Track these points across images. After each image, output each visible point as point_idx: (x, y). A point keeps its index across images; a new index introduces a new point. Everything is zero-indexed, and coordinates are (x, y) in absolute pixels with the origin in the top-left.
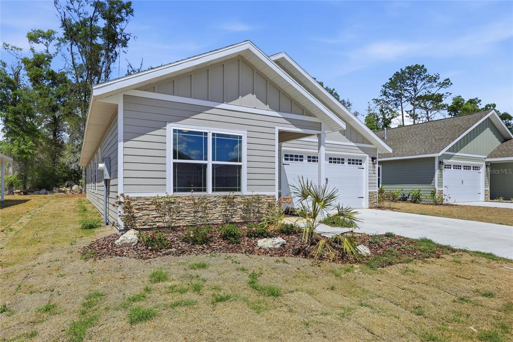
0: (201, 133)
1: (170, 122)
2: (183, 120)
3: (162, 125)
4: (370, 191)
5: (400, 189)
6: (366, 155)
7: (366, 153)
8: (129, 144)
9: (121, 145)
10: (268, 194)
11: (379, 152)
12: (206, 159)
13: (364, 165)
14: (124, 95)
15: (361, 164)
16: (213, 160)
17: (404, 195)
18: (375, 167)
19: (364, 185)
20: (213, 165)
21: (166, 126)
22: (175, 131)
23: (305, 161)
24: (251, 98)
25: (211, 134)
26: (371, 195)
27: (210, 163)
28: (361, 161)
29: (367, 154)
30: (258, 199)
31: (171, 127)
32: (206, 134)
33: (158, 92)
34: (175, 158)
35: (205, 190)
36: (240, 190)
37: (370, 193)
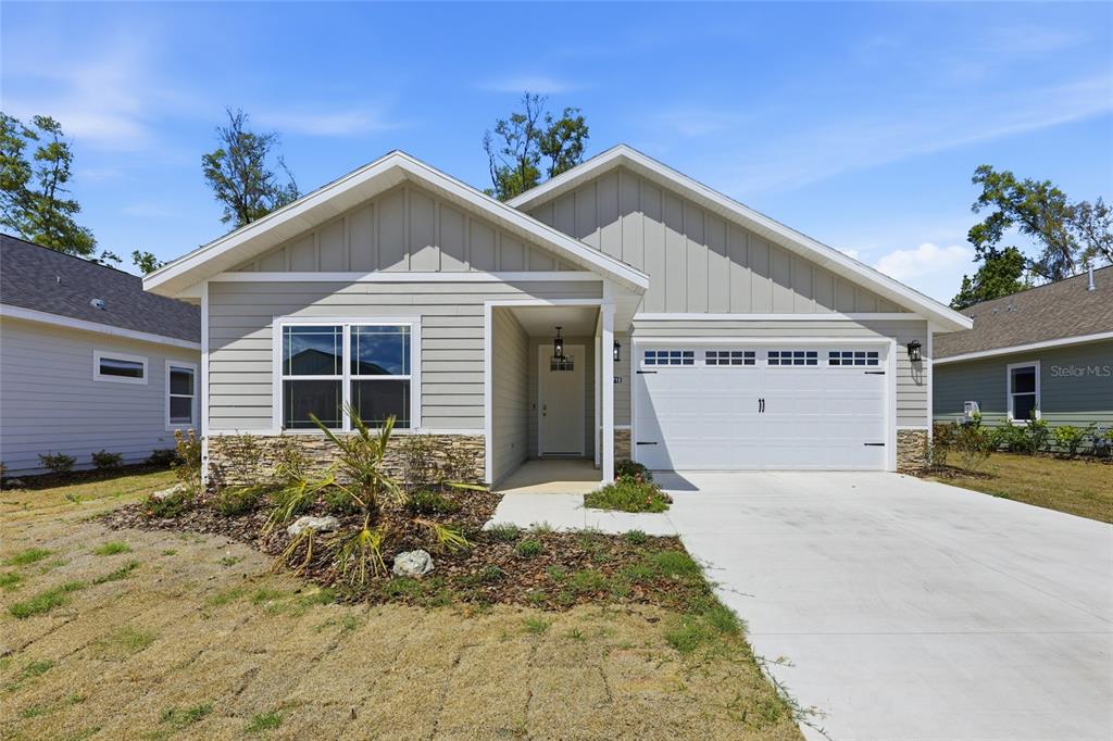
0: (331, 329)
1: (278, 316)
2: (300, 309)
3: (265, 322)
4: (901, 428)
5: (1087, 425)
6: (887, 339)
7: (885, 336)
8: (217, 355)
9: (205, 357)
10: (467, 433)
11: (932, 329)
12: (340, 372)
13: (883, 365)
14: (210, 283)
15: (876, 363)
16: (353, 372)
17: (1097, 440)
18: (920, 369)
19: (886, 412)
20: (353, 382)
21: (271, 323)
22: (286, 329)
23: (700, 363)
24: (430, 253)
25: (349, 329)
26: (904, 439)
27: (347, 377)
28: (876, 354)
29: (890, 336)
30: (441, 443)
31: (280, 323)
32: (340, 329)
33: (260, 271)
34: (286, 372)
35: (340, 426)
36: (408, 426)
37: (900, 433)
